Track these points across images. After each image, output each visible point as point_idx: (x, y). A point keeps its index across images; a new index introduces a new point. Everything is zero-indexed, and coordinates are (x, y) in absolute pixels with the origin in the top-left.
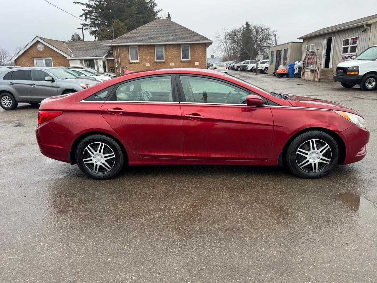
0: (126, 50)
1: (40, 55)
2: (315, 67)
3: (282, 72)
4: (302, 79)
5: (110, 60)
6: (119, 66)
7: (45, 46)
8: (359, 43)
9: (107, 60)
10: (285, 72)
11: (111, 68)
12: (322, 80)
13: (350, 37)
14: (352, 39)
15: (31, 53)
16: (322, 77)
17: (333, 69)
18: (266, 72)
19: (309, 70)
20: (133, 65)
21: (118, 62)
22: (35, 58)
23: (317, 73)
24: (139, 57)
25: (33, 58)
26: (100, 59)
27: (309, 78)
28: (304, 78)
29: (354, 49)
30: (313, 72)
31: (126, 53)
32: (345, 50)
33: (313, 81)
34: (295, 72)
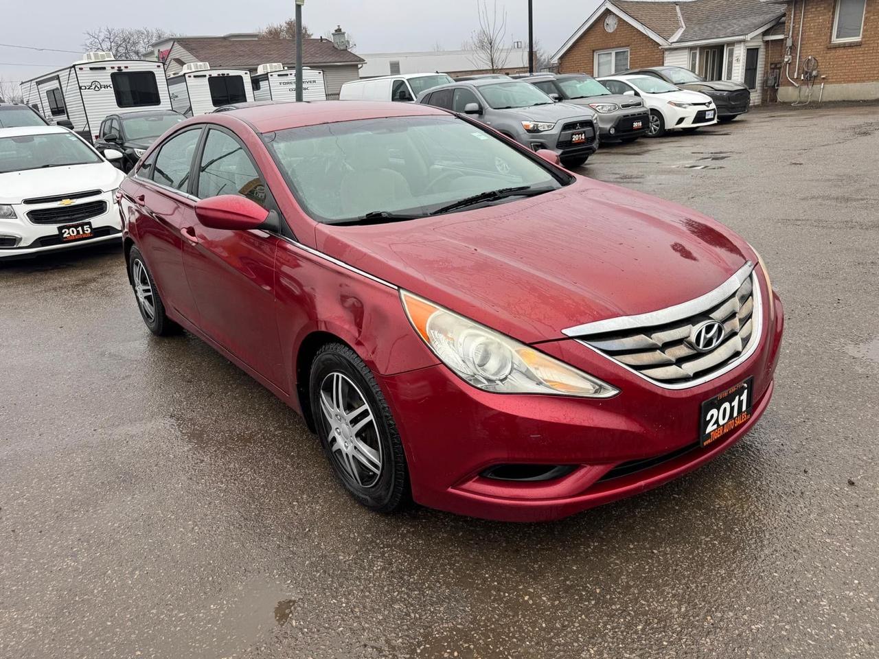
0: (825, 9)
1: (608, 43)
5: (772, 41)
6: (794, 58)
7: (620, 19)
9: (767, 42)
11: (773, 66)
15: (592, 41)
20: (840, 52)
21: (793, 48)
22: (597, 50)
24: (865, 25)
25: (594, 51)
26: (740, 42)
31: (824, 17)
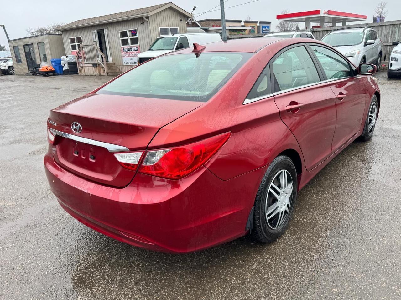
2: (97, 61)
3: (49, 70)
4: (80, 75)
8: (139, 35)
10: (51, 69)
12: (110, 74)
13: (128, 29)
14: (129, 31)
16: (109, 71)
17: (114, 62)
18: (12, 72)
19: (91, 65)
23: (103, 67)
27: (92, 73)
28: (83, 73)
29: (134, 41)
30: (97, 66)
32: (125, 42)
33: (99, 76)
34: (64, 69)
